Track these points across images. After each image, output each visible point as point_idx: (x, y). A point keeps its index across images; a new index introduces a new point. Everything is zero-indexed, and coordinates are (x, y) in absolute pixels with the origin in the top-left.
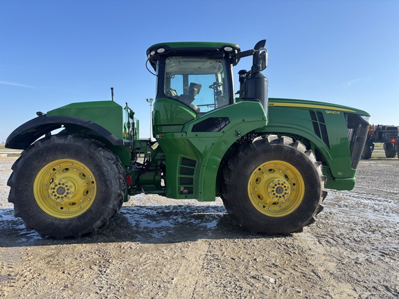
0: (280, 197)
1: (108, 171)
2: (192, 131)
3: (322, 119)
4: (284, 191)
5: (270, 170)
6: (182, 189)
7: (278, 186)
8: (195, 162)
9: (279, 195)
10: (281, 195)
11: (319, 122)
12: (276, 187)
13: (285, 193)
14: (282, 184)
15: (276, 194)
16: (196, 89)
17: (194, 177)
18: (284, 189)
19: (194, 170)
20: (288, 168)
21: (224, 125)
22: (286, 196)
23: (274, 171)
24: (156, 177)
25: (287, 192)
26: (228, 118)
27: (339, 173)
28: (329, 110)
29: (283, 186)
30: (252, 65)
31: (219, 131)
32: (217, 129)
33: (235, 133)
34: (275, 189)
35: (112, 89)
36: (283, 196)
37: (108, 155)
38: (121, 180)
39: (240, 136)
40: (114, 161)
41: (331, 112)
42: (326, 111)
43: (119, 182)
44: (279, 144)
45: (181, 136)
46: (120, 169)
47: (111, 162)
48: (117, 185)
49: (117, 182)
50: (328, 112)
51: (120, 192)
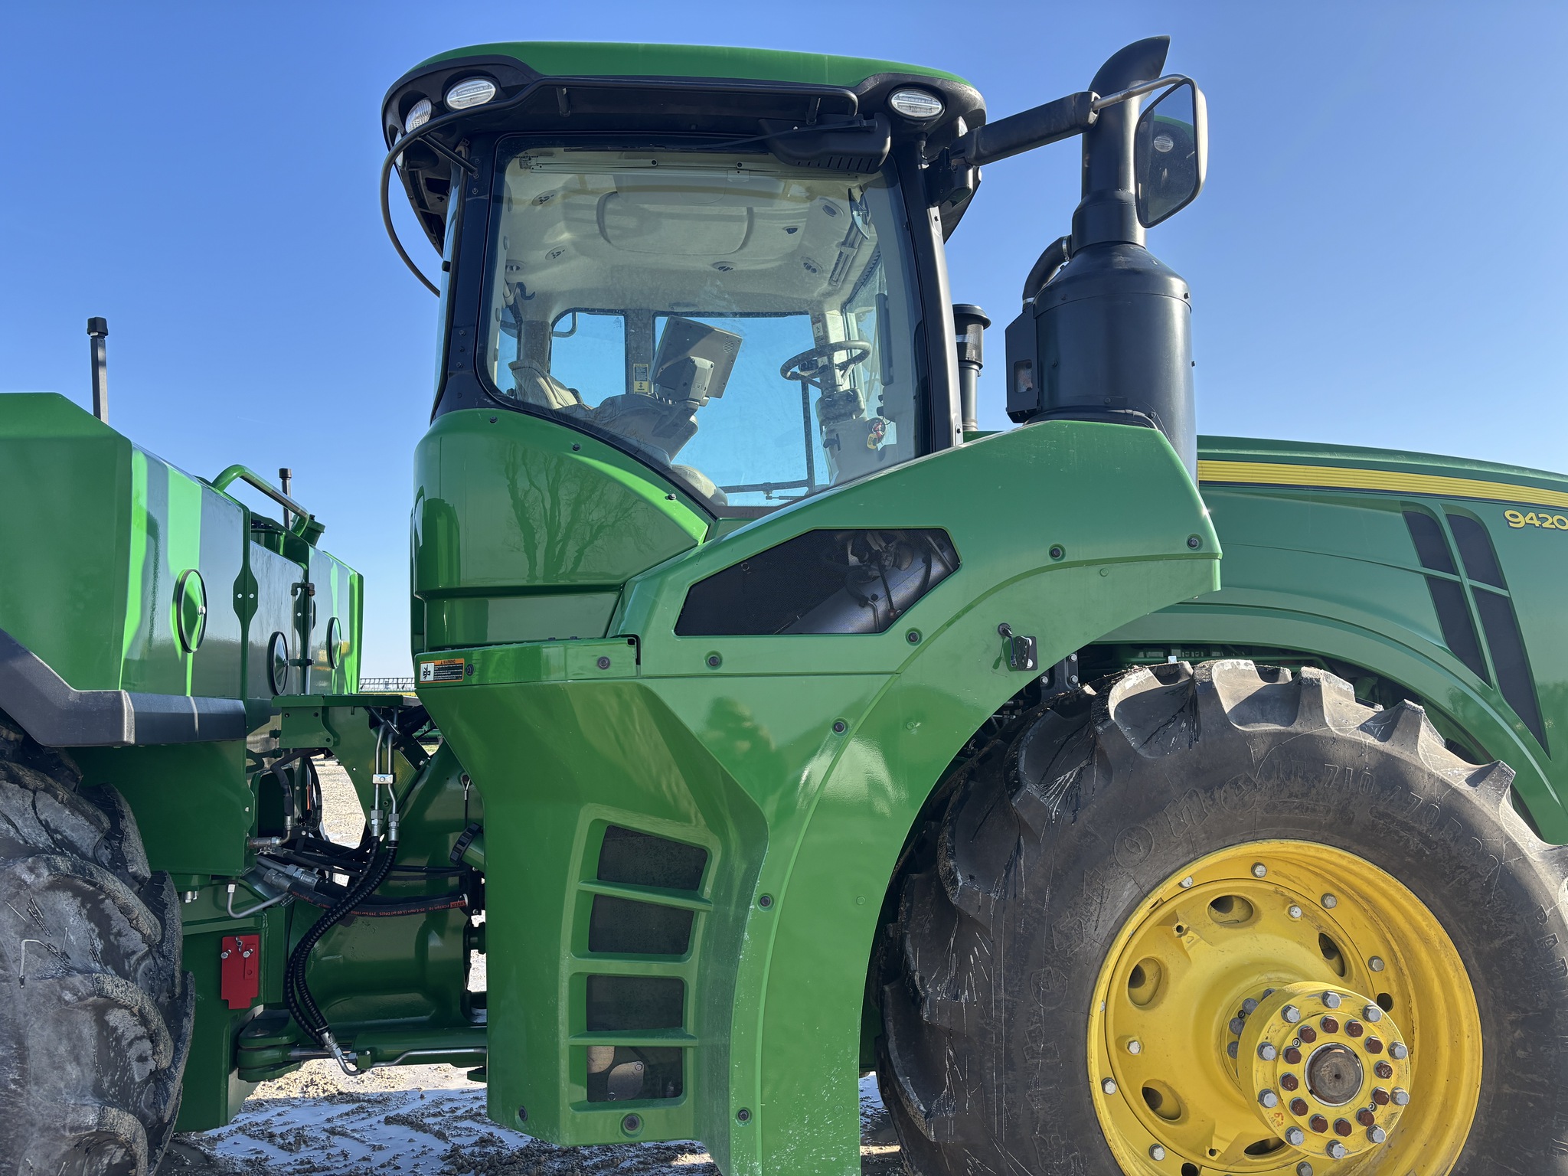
0: (1343, 1128)
2: (684, 627)
3: (1490, 569)
4: (1371, 1082)
5: (1221, 904)
6: (603, 1056)
7: (1323, 1039)
8: (701, 856)
9: (1331, 1113)
10: (1347, 1111)
11: (1468, 583)
12: (1307, 1051)
13: (1379, 1097)
14: (1353, 1029)
15: (1316, 1106)
16: (704, 363)
17: (690, 969)
18: (1368, 1061)
19: (689, 916)
20: (1336, 889)
21: (912, 584)
22: (1381, 1114)
23: (1250, 909)
24: (434, 942)
25: (1386, 1086)
26: (941, 535)
28: (1524, 507)
29: (1356, 1044)
30: (1076, 200)
31: (882, 626)
32: (865, 617)
33: (997, 643)
34: (1299, 1070)
36: (1365, 1117)
37: (19, 823)
38: (115, 1018)
39: (1035, 667)
40: (57, 869)
41: (1539, 519)
42: (1511, 515)
43: (95, 1030)
44: (1297, 727)
45: (603, 663)
46: (119, 922)
47: (29, 878)
48: (77, 1059)
49: (80, 1038)
50: (1517, 517)
51: (102, 1117)
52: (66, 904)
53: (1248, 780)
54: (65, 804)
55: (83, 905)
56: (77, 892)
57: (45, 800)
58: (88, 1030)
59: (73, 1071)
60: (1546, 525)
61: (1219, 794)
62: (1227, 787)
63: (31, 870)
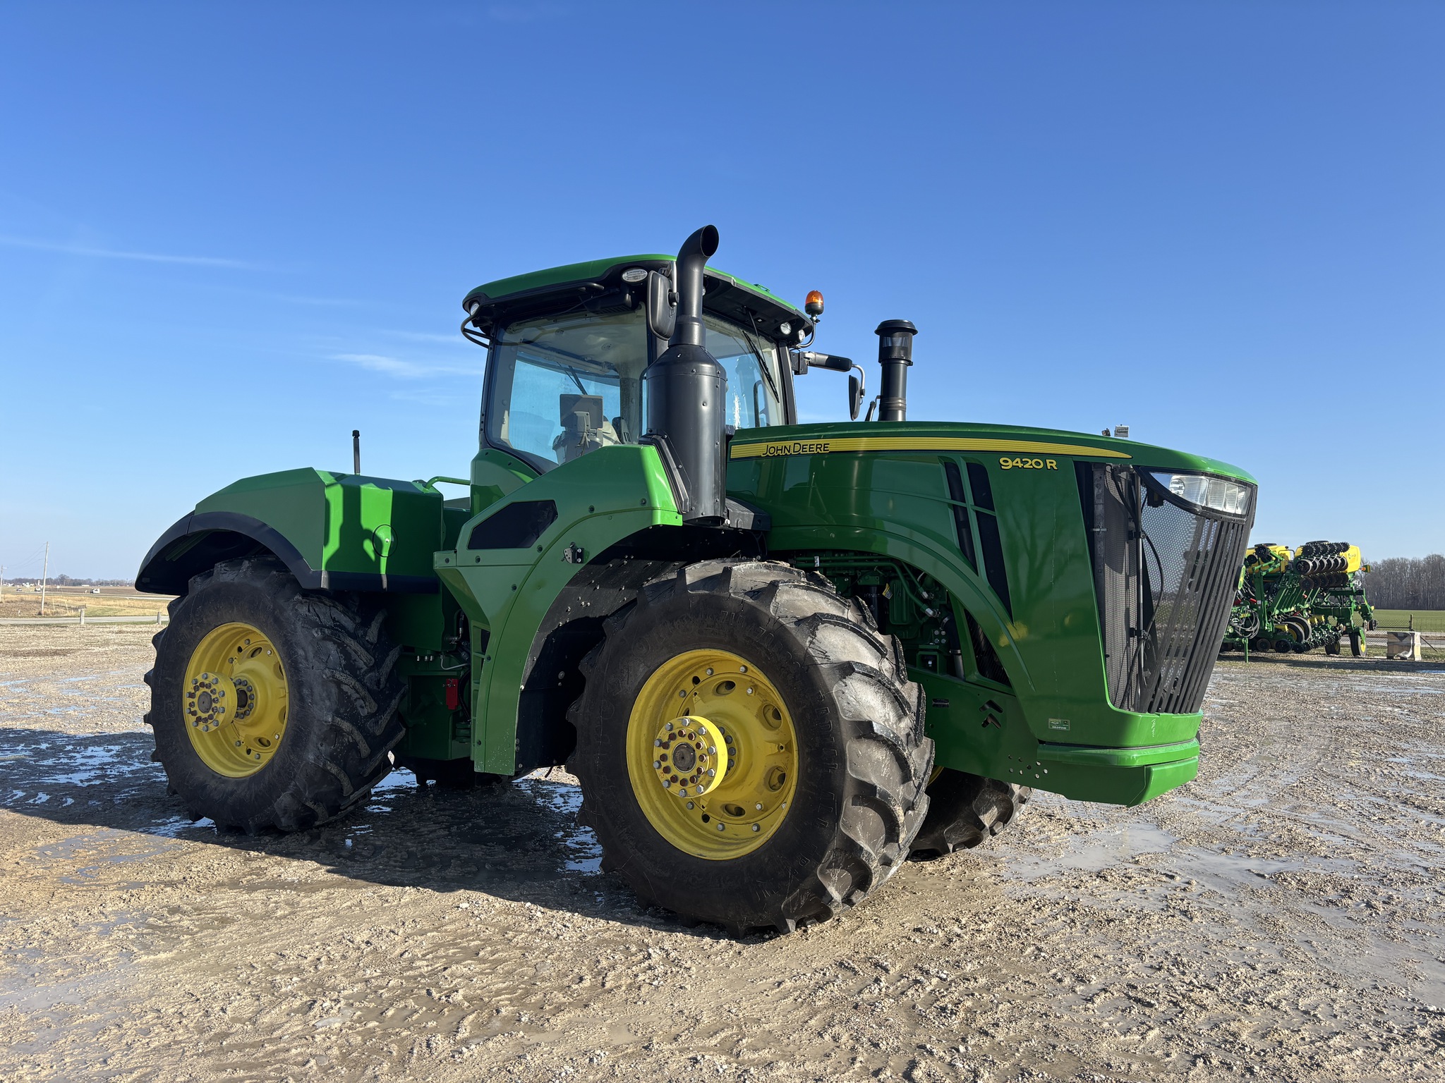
0: (683, 783)
1: (306, 659)
2: (472, 546)
3: (984, 496)
7: (679, 739)
9: (680, 775)
10: (688, 776)
11: (972, 508)
12: (673, 743)
14: (692, 738)
18: (697, 754)
22: (700, 780)
26: (554, 504)
27: (1055, 723)
28: (1012, 455)
29: (693, 743)
34: (668, 753)
35: (356, 434)
36: (694, 780)
37: (322, 617)
38: (345, 688)
39: (581, 562)
40: (324, 632)
41: (1022, 462)
42: (1004, 461)
43: (337, 691)
44: (715, 593)
45: (447, 561)
46: (354, 656)
47: (316, 635)
48: (329, 699)
49: (331, 692)
50: (1007, 462)
51: (333, 719)
52: (331, 647)
53: (687, 618)
54: (342, 612)
55: (338, 647)
56: (335, 643)
57: (334, 610)
58: (334, 690)
59: (328, 703)
60: (1027, 466)
61: (676, 624)
62: (678, 620)
63: (317, 632)
